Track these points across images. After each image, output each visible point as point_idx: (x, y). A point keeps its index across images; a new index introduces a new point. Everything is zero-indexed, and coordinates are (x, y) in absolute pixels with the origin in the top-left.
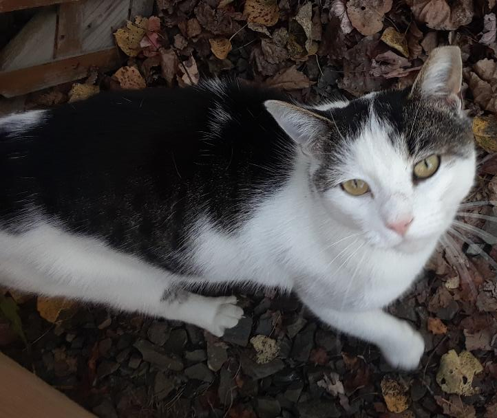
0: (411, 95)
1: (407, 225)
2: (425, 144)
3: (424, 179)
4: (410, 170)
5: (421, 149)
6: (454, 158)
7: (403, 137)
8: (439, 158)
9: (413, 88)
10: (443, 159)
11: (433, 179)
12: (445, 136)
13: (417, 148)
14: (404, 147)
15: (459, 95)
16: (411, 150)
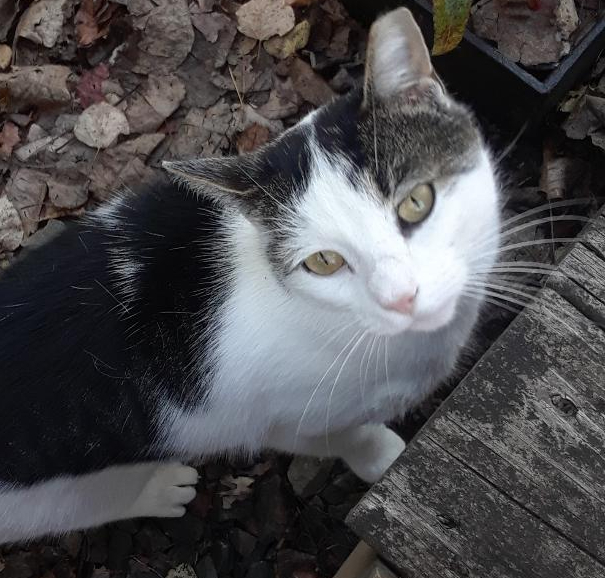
0: (365, 104)
1: (412, 300)
2: (403, 173)
3: (417, 224)
4: (392, 219)
5: (399, 182)
6: (453, 179)
7: (367, 175)
8: (431, 186)
9: (365, 93)
10: (437, 186)
11: (431, 220)
12: (430, 151)
13: (392, 184)
14: (373, 188)
15: (433, 76)
16: (384, 190)
